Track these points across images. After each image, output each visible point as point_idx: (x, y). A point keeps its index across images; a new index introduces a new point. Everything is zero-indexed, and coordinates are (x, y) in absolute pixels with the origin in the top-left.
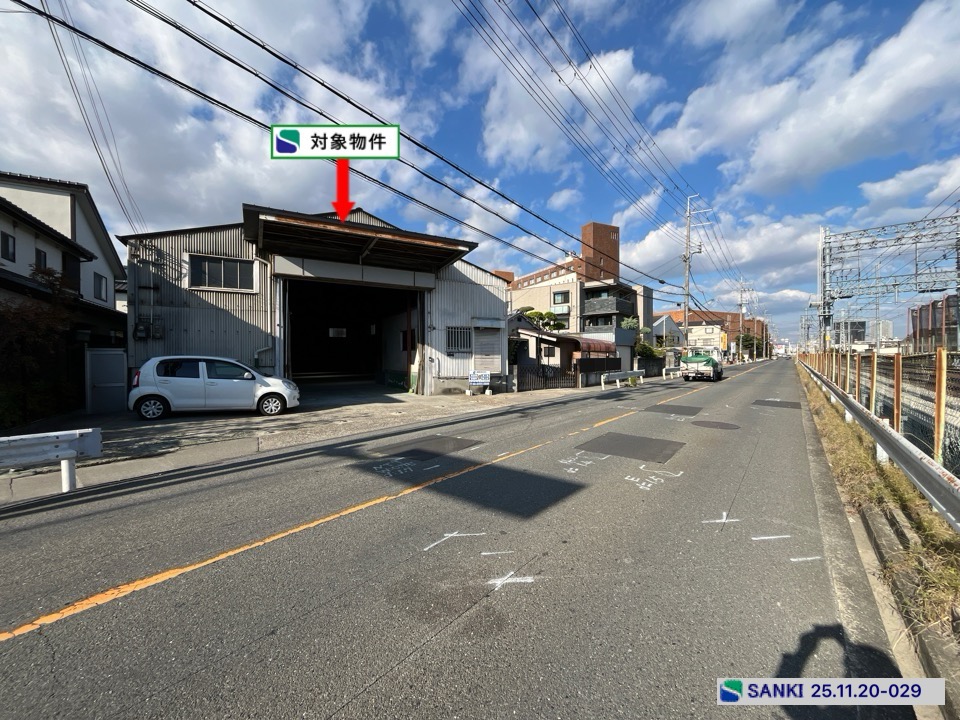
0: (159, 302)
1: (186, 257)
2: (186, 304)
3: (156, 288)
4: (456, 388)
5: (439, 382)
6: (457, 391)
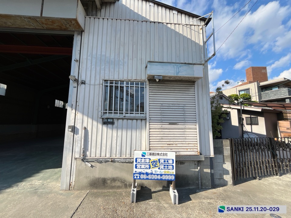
4: (117, 178)
5: (85, 166)
6: (118, 184)
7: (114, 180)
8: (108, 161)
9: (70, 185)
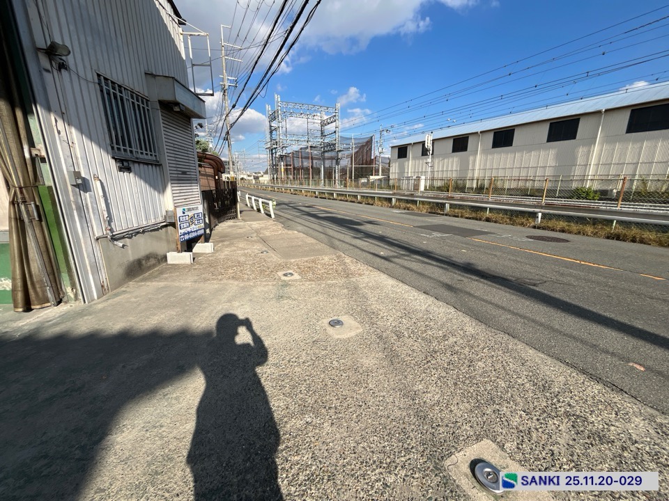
4: (150, 254)
5: (114, 249)
6: (152, 261)
7: (148, 257)
8: (138, 233)
9: (102, 286)
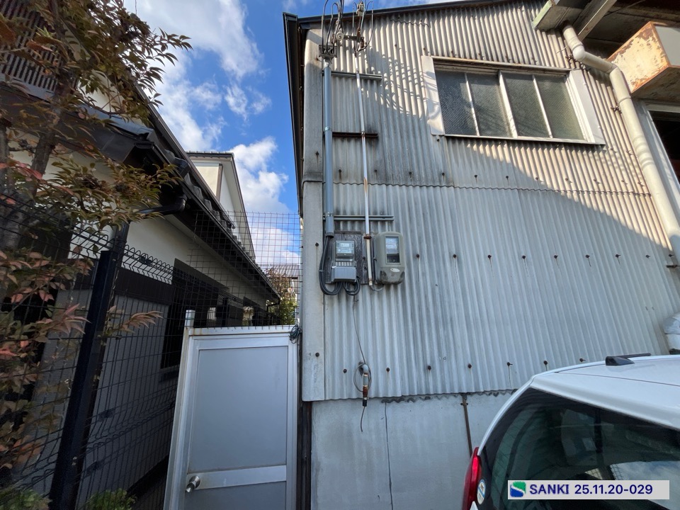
0: (381, 176)
1: (428, 66)
2: (444, 179)
3: (372, 137)
